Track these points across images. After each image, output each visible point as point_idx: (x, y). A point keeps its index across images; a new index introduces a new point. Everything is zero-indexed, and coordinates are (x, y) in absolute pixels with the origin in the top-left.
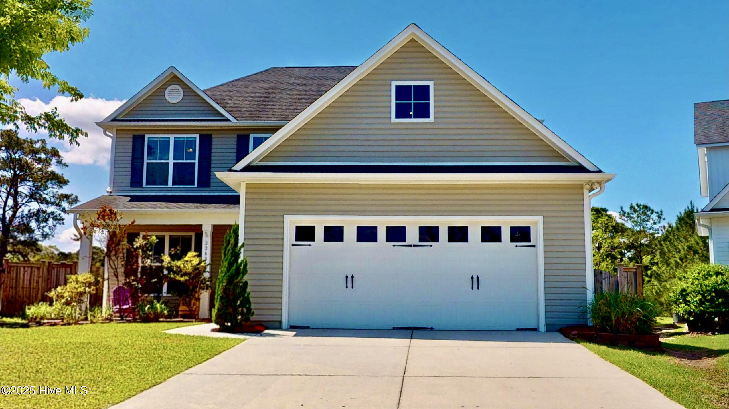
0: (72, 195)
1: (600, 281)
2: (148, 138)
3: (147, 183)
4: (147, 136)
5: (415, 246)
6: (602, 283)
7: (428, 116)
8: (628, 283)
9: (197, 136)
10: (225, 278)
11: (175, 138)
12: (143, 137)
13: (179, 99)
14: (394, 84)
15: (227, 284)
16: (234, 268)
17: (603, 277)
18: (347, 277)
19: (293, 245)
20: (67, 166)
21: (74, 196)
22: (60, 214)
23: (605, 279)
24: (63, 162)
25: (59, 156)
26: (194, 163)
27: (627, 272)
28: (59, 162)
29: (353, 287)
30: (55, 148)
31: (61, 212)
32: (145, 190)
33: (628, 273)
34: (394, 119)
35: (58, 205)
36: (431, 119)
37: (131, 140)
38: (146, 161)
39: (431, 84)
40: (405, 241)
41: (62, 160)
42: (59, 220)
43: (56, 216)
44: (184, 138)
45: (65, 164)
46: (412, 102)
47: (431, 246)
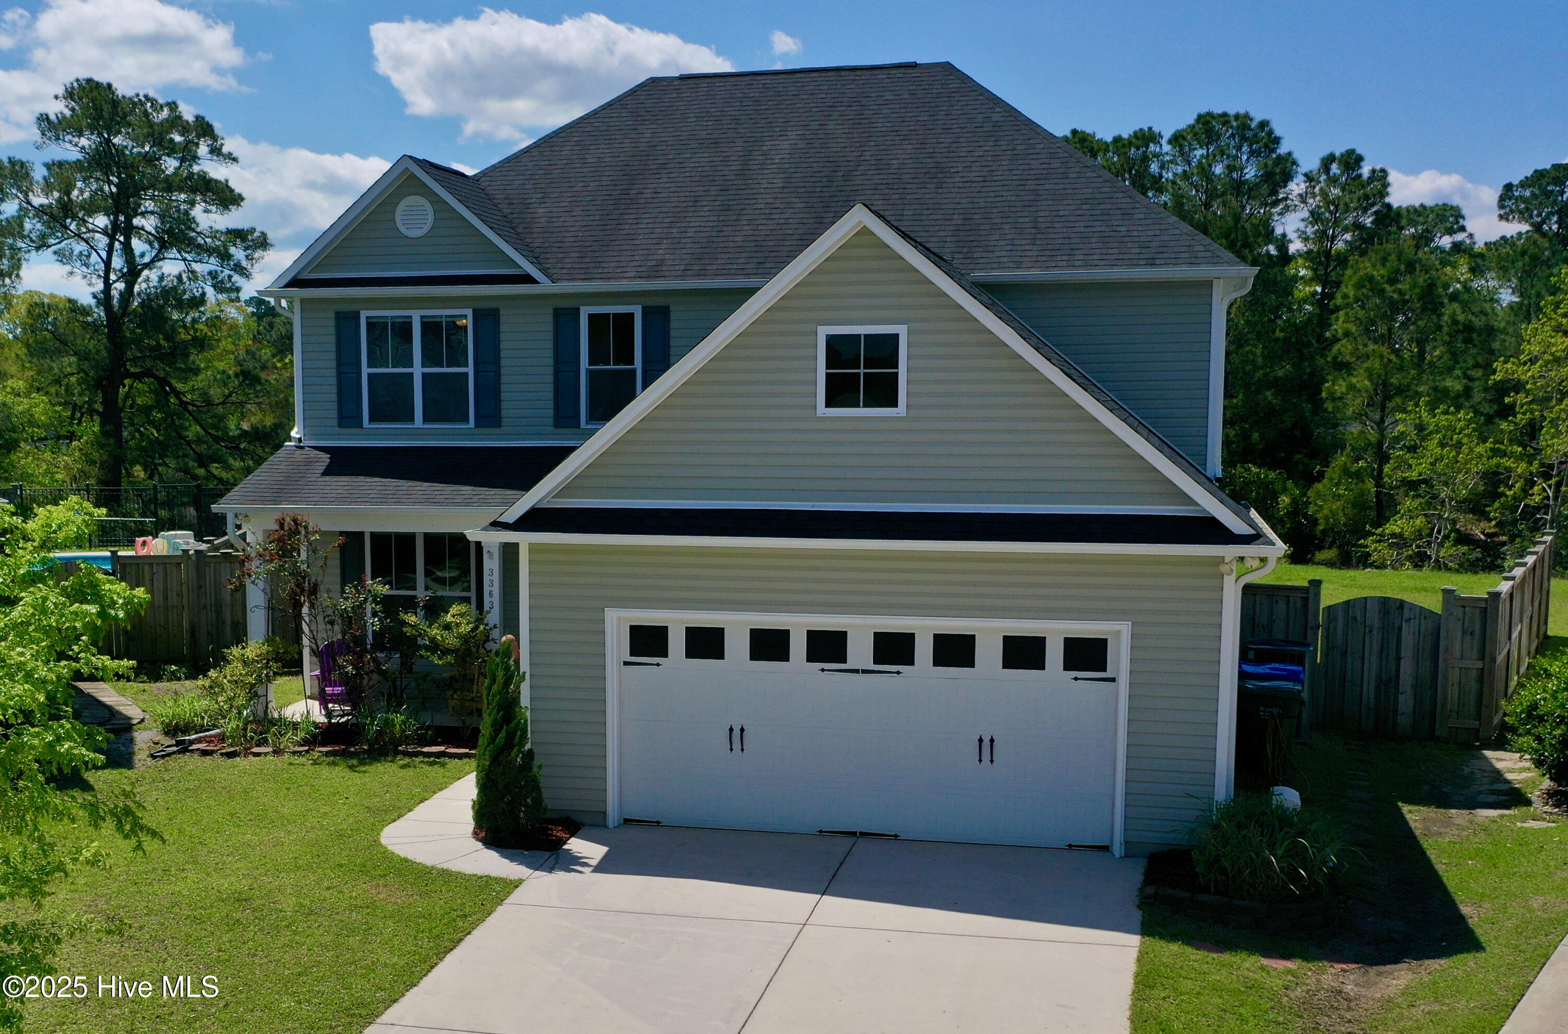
0: (253, 230)
1: (1397, 625)
2: (367, 318)
3: (371, 420)
4: (363, 315)
5: (864, 671)
6: (1400, 629)
7: (894, 403)
8: (1464, 632)
9: (469, 312)
10: (487, 752)
11: (422, 317)
12: (356, 316)
13: (426, 228)
14: (824, 331)
15: (491, 764)
16: (502, 735)
17: (1406, 616)
18: (731, 730)
19: (626, 663)
20: (235, 160)
21: (256, 234)
22: (230, 277)
23: (1408, 620)
24: (225, 150)
25: (215, 138)
26: (466, 374)
27: (1464, 607)
28: (216, 151)
29: (742, 750)
30: (203, 118)
31: (232, 273)
32: (369, 435)
33: (1467, 609)
34: (821, 409)
35: (225, 256)
36: (901, 409)
37: (333, 323)
38: (365, 371)
39: (901, 330)
40: (845, 661)
41: (222, 145)
42: (230, 290)
43: (222, 282)
44: (442, 316)
45: (230, 154)
46: (862, 371)
47: (898, 673)
